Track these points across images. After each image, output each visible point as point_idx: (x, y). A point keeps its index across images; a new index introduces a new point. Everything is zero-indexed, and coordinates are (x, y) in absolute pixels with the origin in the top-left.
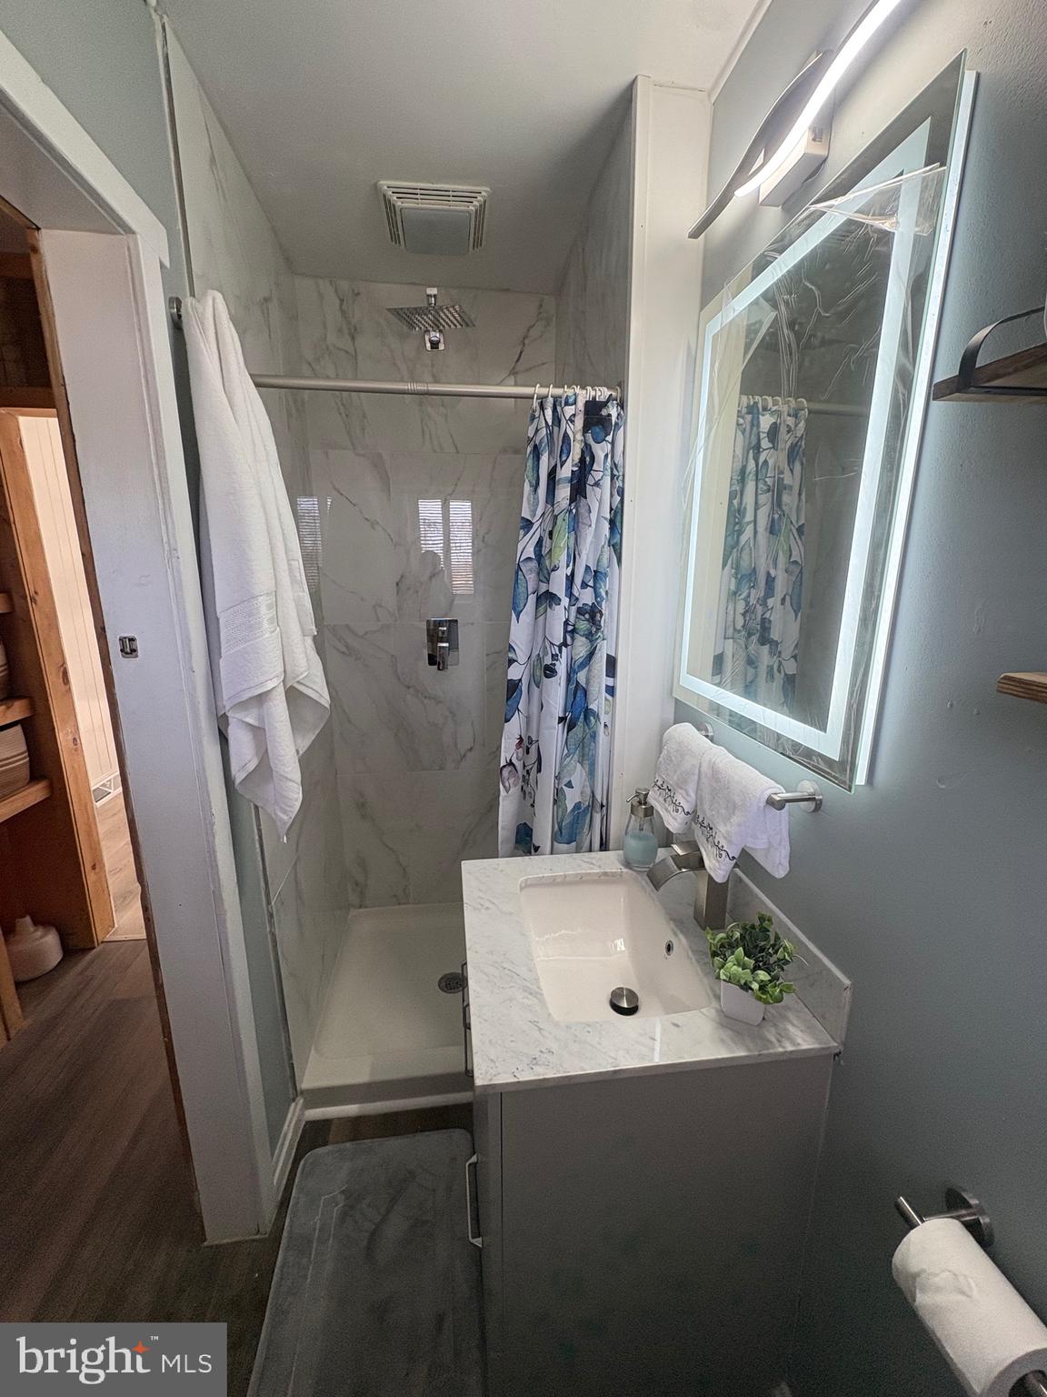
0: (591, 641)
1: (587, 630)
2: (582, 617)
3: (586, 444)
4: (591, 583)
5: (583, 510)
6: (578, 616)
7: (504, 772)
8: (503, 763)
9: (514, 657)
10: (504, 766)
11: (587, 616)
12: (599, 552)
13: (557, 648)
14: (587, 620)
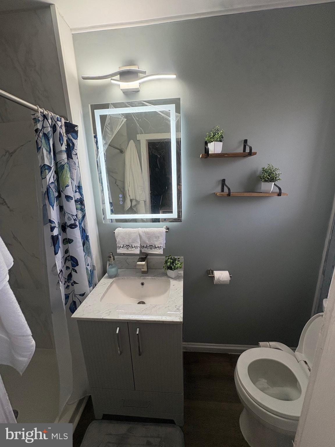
0: (82, 212)
1: (80, 208)
2: (77, 203)
3: (68, 138)
4: (77, 191)
5: (72, 164)
6: (76, 203)
7: (60, 276)
8: (59, 272)
9: (55, 225)
10: (59, 273)
11: (79, 203)
12: (79, 179)
13: (75, 217)
14: (79, 204)
